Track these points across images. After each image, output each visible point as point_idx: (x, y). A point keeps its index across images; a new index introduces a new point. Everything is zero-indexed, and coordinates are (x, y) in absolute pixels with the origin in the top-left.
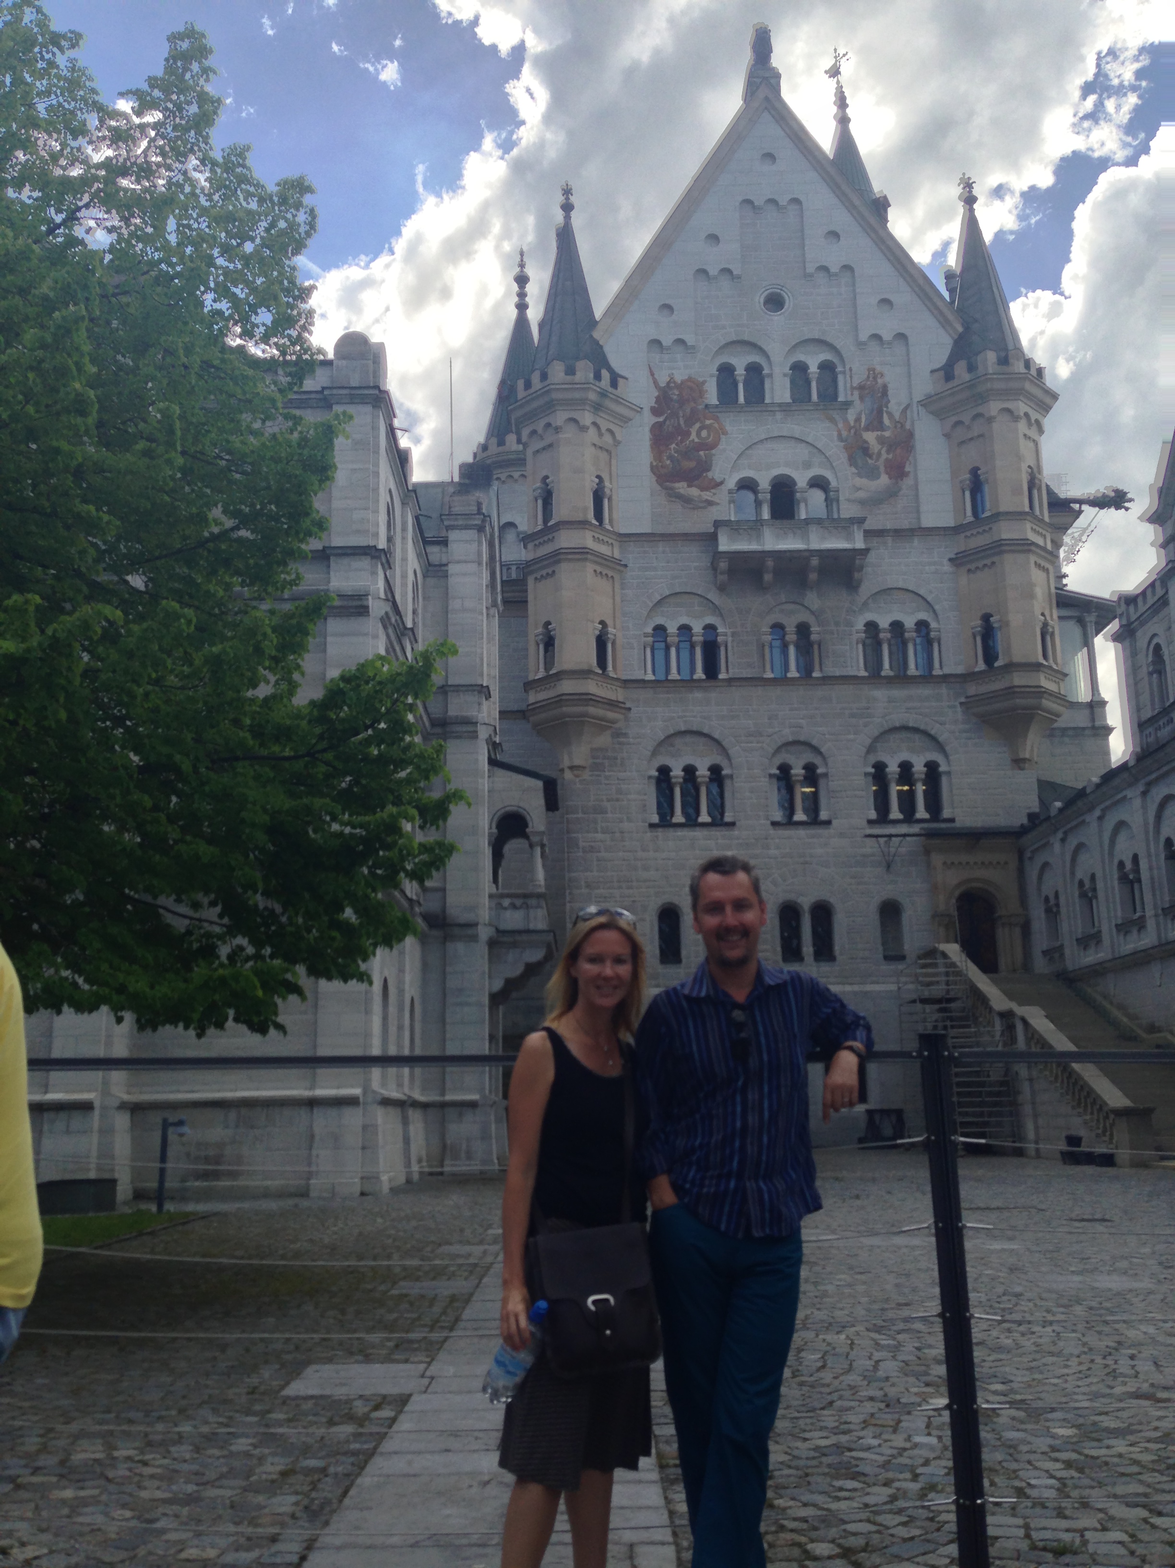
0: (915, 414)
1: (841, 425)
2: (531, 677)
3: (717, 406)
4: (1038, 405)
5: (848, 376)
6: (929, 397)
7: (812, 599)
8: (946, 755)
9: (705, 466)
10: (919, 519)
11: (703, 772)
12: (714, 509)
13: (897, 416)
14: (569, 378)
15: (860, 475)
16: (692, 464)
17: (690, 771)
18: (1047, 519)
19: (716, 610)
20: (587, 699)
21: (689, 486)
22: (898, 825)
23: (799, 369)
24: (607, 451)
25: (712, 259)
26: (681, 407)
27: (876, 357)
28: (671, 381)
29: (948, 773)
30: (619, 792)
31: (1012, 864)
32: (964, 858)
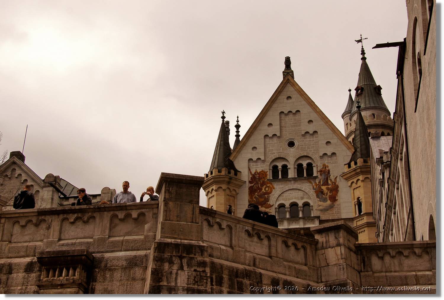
0: (339, 179)
3: (271, 180)
5: (316, 168)
6: (343, 173)
9: (267, 200)
10: (341, 215)
13: (333, 180)
14: (219, 174)
15: (320, 201)
16: (263, 200)
23: (300, 166)
24: (233, 196)
25: (270, 131)
26: (259, 181)
27: (326, 161)
28: (256, 171)
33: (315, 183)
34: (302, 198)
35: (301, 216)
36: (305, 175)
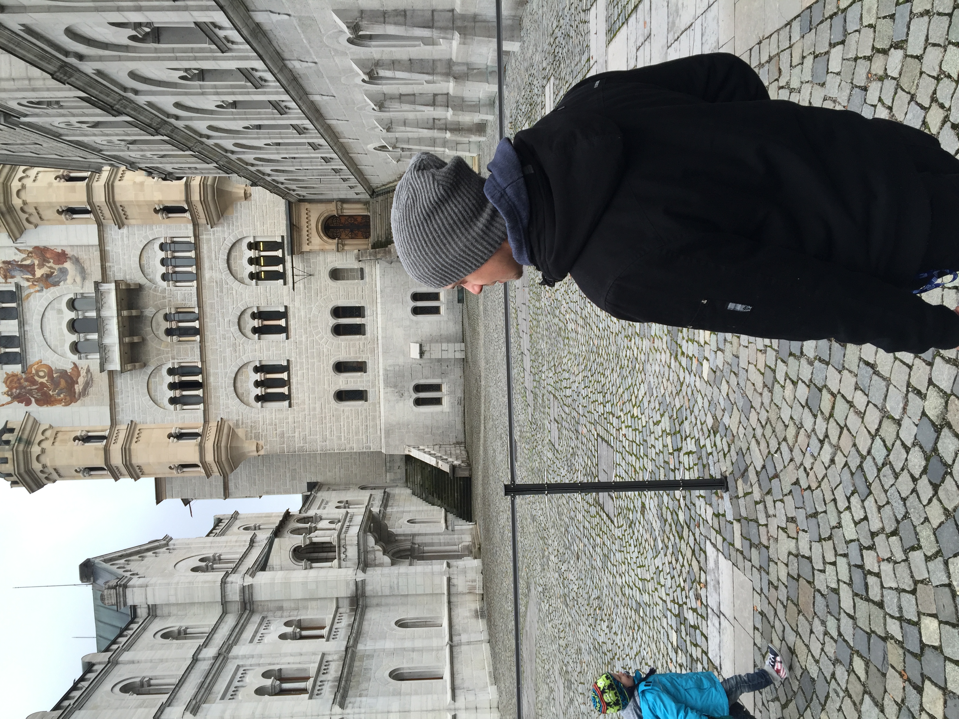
0: (22, 244)
1: (32, 290)
2: (203, 474)
3: (23, 367)
6: (10, 236)
7: (149, 312)
8: (244, 237)
9: (63, 373)
10: (93, 246)
11: (258, 377)
12: (91, 369)
14: (10, 461)
15: (65, 280)
16: (63, 381)
17: (257, 384)
19: (158, 368)
20: (216, 447)
21: (77, 383)
22: (287, 268)
24: (56, 434)
26: (25, 388)
28: (7, 393)
29: (254, 237)
30: (271, 424)
31: (307, 205)
32: (304, 233)
33: (29, 287)
34: (60, 311)
35: (92, 314)
36: (14, 305)
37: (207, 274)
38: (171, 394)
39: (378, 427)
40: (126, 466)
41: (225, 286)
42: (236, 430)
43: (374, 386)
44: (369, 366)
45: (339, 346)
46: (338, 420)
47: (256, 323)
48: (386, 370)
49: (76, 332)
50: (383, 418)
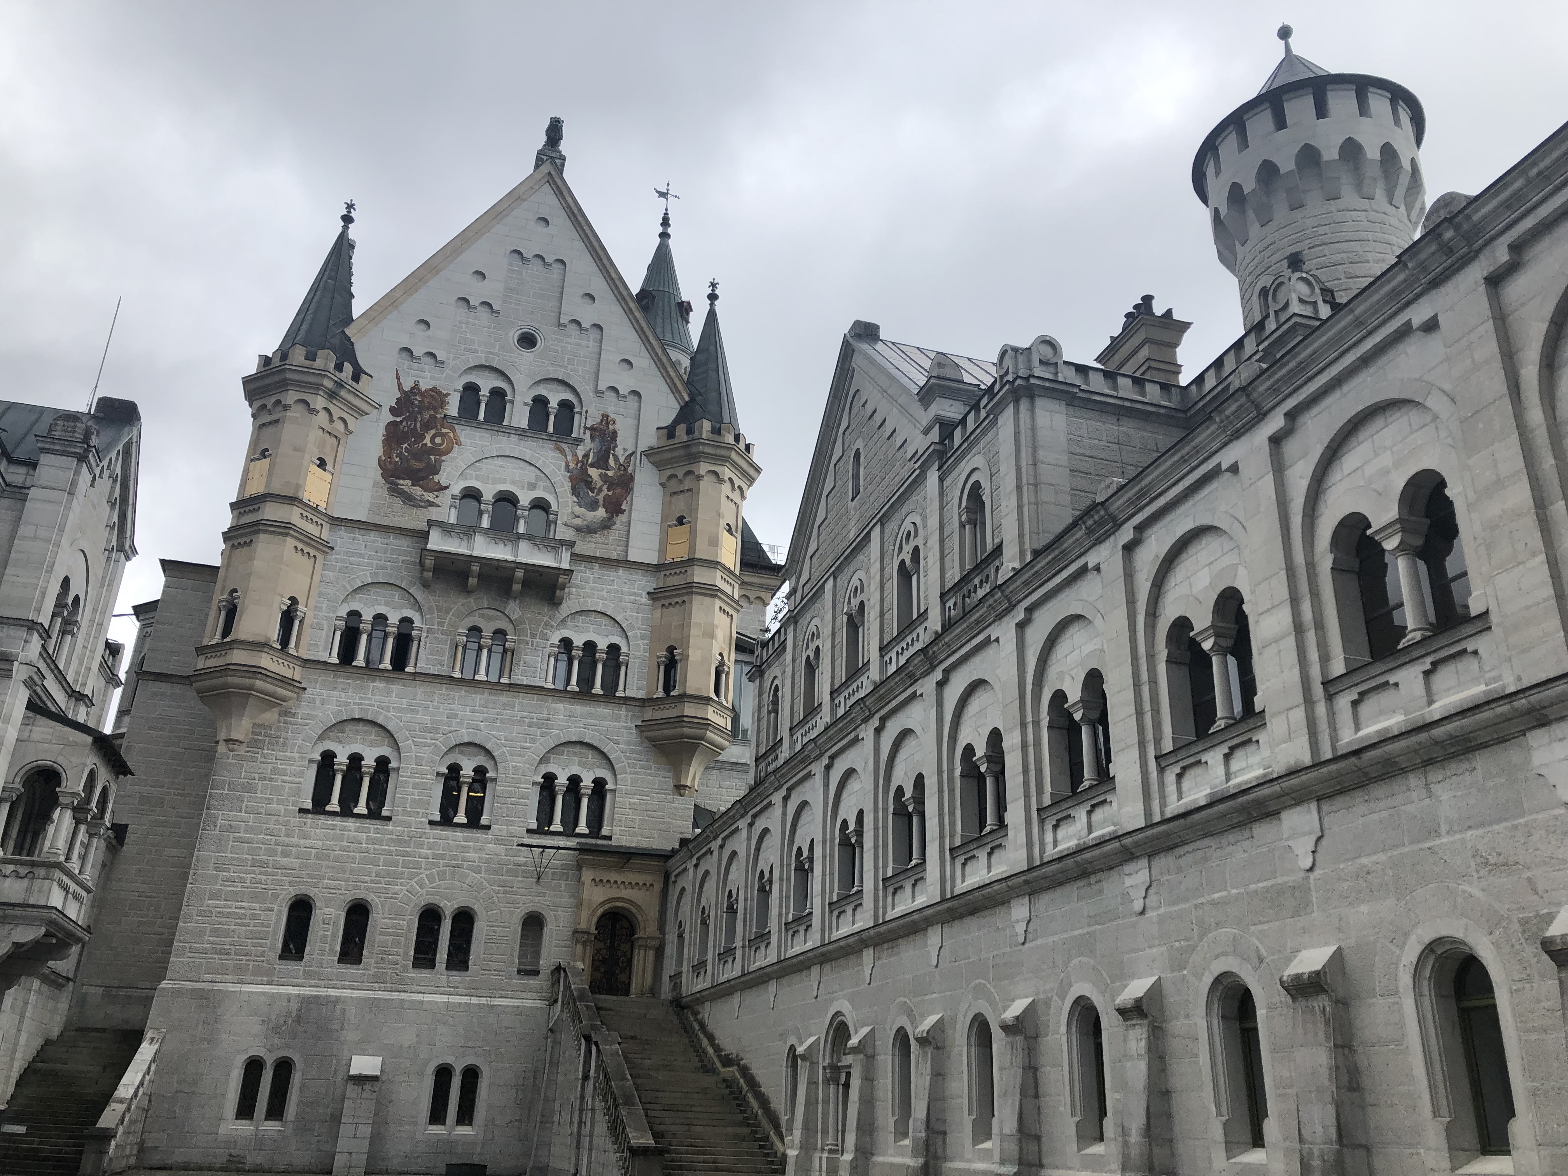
0: (638, 461)
1: (569, 458)
2: (205, 642)
3: (453, 418)
4: (742, 474)
5: (583, 417)
6: (652, 448)
7: (514, 609)
8: (615, 775)
9: (434, 469)
10: (627, 552)
11: (369, 762)
12: (434, 509)
13: (622, 460)
14: (308, 363)
15: (579, 505)
16: (421, 465)
17: (356, 759)
18: (738, 572)
19: (417, 606)
20: (256, 672)
21: (413, 485)
22: (556, 838)
23: (540, 402)
24: (336, 437)
25: (477, 292)
26: (420, 413)
27: (611, 406)
28: (416, 388)
29: (614, 791)
30: (274, 771)
31: (658, 887)
32: (613, 876)
33: (575, 455)
34: (532, 486)
35: (521, 529)
36: (551, 429)
37: (561, 707)
38: (368, 615)
39: (219, 977)
40: (257, 523)
41: (539, 731)
42: (277, 709)
43: (309, 975)
44: (352, 970)
45: (400, 914)
46: (255, 897)
47: (467, 772)
48: (337, 1000)
49: (496, 502)
50: (237, 988)
